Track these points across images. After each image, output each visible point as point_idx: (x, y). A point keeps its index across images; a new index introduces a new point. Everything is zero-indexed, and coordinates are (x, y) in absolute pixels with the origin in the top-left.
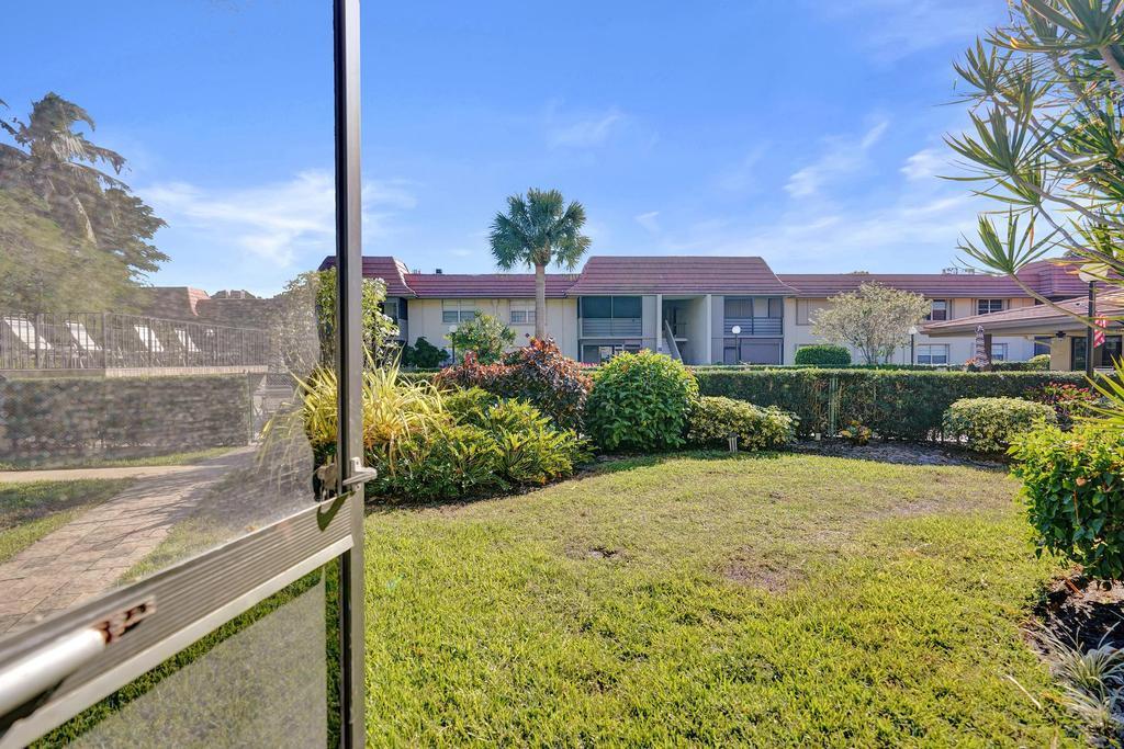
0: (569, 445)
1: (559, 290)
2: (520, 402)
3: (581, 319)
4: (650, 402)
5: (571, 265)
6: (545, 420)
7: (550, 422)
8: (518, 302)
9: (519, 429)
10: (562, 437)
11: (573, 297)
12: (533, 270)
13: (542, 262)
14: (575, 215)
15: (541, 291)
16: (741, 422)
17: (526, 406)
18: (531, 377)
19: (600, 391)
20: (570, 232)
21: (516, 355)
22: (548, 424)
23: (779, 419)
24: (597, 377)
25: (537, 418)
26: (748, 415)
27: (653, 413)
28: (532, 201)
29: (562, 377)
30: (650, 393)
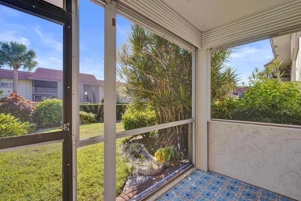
0: (26, 126)
1: (24, 77)
2: (6, 114)
3: (34, 87)
4: (56, 113)
5: (30, 69)
6: (17, 119)
7: (19, 120)
8: (5, 79)
9: (5, 123)
10: (24, 124)
11: (30, 80)
12: (12, 69)
13: (18, 67)
14: (31, 54)
15: (16, 77)
16: (82, 117)
17: (8, 116)
18: (11, 106)
19: (39, 110)
20: (29, 59)
21: (3, 99)
22: (18, 121)
23: (92, 115)
24: (38, 106)
25: (13, 119)
26: (84, 115)
27: (57, 116)
28: (13, 45)
29: (24, 106)
30: (56, 110)
